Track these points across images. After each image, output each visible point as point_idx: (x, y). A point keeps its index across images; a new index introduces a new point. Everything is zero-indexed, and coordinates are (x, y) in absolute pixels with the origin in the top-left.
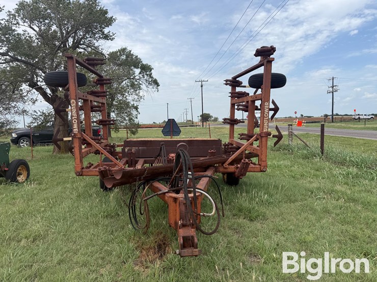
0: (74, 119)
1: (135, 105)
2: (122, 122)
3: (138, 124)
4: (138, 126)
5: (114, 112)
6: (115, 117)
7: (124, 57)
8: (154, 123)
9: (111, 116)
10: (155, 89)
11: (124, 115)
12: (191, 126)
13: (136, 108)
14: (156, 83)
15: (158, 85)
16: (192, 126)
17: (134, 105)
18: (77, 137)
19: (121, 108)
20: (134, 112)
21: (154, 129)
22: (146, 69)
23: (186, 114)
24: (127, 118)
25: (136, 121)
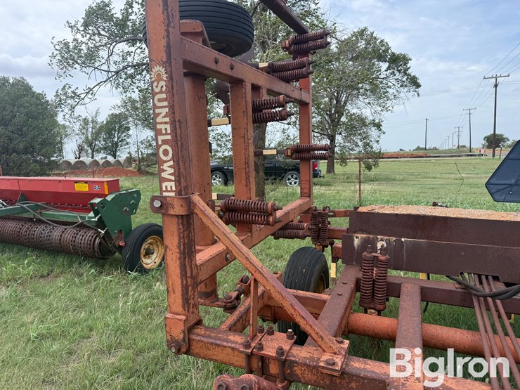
0: (164, 142)
1: (377, 121)
2: (352, 150)
3: (380, 152)
4: (380, 156)
5: (340, 134)
6: (342, 141)
7: (362, 44)
8: (401, 150)
9: (336, 141)
10: (412, 93)
11: (357, 139)
12: (468, 155)
13: (378, 126)
14: (415, 83)
15: (418, 86)
16: (471, 155)
17: (374, 120)
18: (171, 212)
19: (352, 128)
20: (373, 132)
21: (402, 159)
22: (398, 62)
23: (459, 136)
24: (360, 144)
25: (376, 147)
